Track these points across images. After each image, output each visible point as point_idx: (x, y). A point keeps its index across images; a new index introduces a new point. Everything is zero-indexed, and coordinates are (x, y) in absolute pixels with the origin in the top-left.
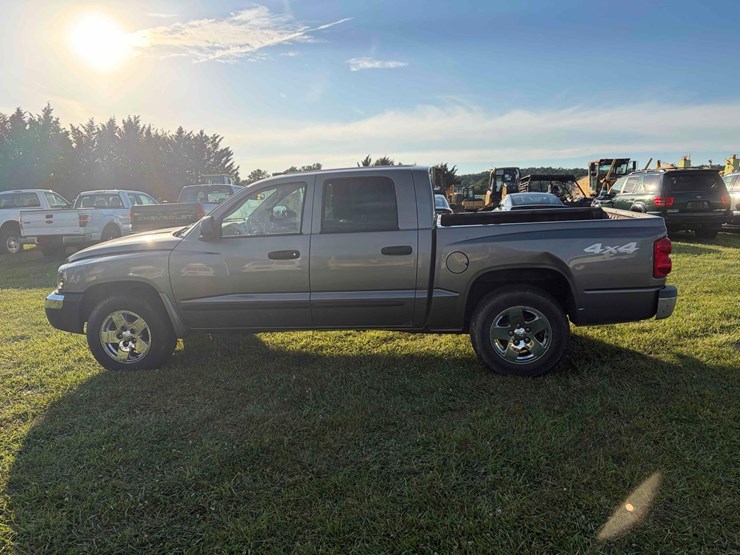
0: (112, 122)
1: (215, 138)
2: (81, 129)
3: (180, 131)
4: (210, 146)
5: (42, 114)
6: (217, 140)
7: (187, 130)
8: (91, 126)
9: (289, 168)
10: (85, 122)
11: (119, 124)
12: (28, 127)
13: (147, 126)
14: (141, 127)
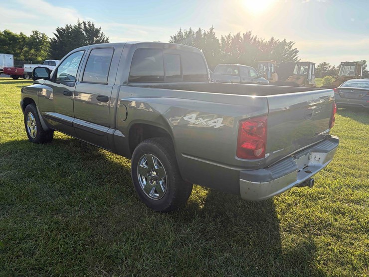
0: (238, 34)
1: (291, 43)
2: (225, 38)
3: (272, 39)
4: (287, 47)
5: (209, 31)
6: (291, 44)
7: (276, 39)
8: (229, 36)
9: (340, 63)
10: (227, 34)
11: (242, 36)
12: (203, 36)
13: (254, 37)
14: (251, 37)
